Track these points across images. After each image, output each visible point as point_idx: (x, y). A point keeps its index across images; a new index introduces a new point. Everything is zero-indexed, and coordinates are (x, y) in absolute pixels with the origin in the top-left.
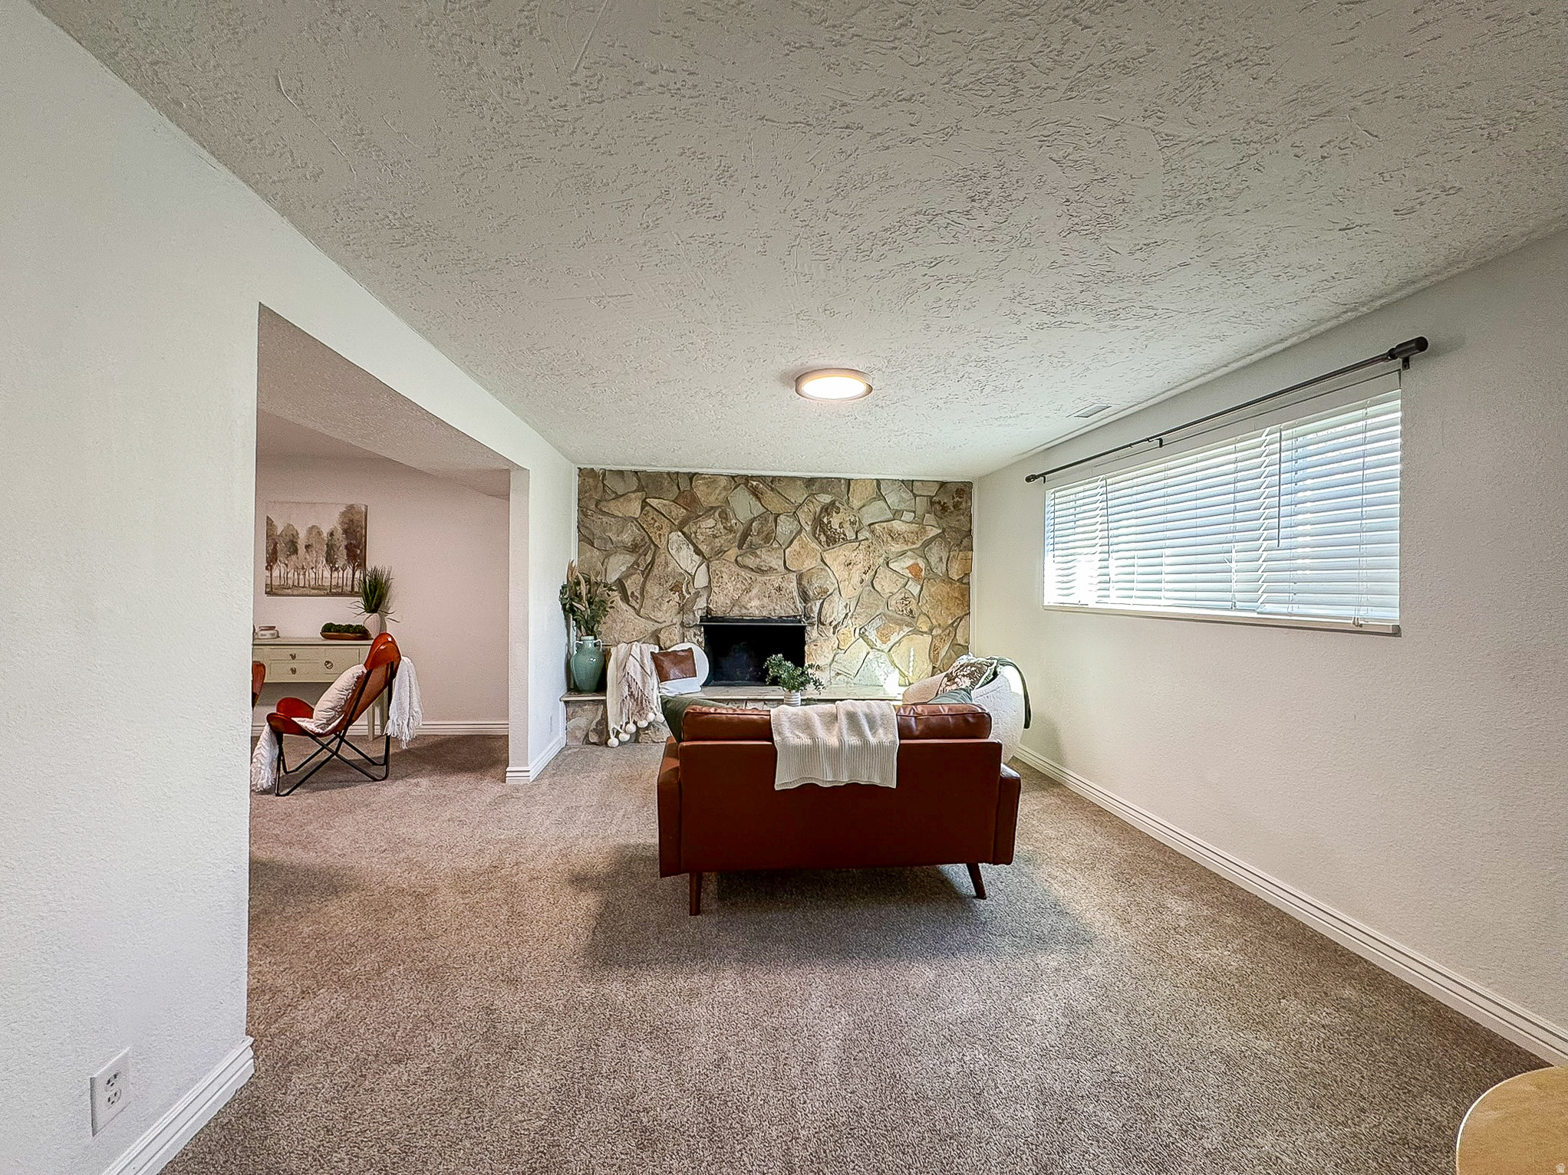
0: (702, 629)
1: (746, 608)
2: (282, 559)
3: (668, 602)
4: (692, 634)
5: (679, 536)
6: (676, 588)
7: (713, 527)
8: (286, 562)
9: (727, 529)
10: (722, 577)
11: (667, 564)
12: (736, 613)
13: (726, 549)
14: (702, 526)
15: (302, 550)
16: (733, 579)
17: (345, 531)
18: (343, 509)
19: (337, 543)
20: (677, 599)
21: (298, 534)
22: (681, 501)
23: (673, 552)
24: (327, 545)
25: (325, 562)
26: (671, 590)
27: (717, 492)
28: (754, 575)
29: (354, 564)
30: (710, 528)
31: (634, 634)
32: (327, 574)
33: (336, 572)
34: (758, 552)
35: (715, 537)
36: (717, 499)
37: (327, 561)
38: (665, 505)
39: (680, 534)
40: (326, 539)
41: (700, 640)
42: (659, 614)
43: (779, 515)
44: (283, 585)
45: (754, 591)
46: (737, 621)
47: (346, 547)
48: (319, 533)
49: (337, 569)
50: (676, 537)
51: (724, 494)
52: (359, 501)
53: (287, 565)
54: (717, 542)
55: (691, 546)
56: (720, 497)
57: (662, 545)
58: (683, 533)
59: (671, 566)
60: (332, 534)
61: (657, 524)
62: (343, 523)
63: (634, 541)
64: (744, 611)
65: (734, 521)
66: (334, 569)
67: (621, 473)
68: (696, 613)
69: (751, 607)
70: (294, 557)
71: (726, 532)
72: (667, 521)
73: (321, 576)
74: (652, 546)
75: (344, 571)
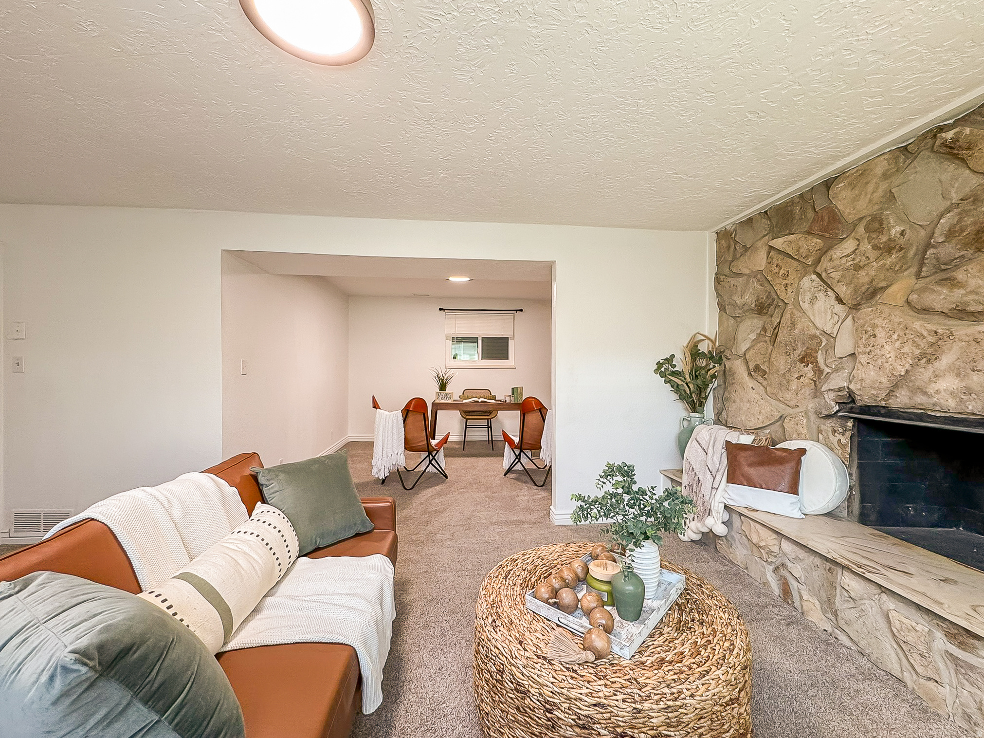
0: (850, 424)
1: (925, 393)
3: (799, 378)
5: (812, 281)
6: (807, 359)
10: (875, 336)
11: (793, 325)
12: (901, 400)
13: (883, 284)
14: (835, 256)
16: (895, 337)
20: (811, 374)
22: (816, 229)
23: (805, 306)
26: (802, 360)
27: (870, 187)
28: (939, 325)
31: (761, 418)
34: (960, 275)
35: (858, 268)
36: (870, 201)
38: (790, 242)
39: (814, 277)
42: (788, 395)
50: (809, 282)
54: (863, 277)
55: (830, 293)
57: (788, 297)
58: (819, 275)
59: (799, 326)
61: (782, 272)
63: (758, 300)
64: (920, 399)
65: (895, 231)
67: (750, 221)
69: (938, 392)
71: (877, 253)
72: (796, 263)
74: (780, 304)
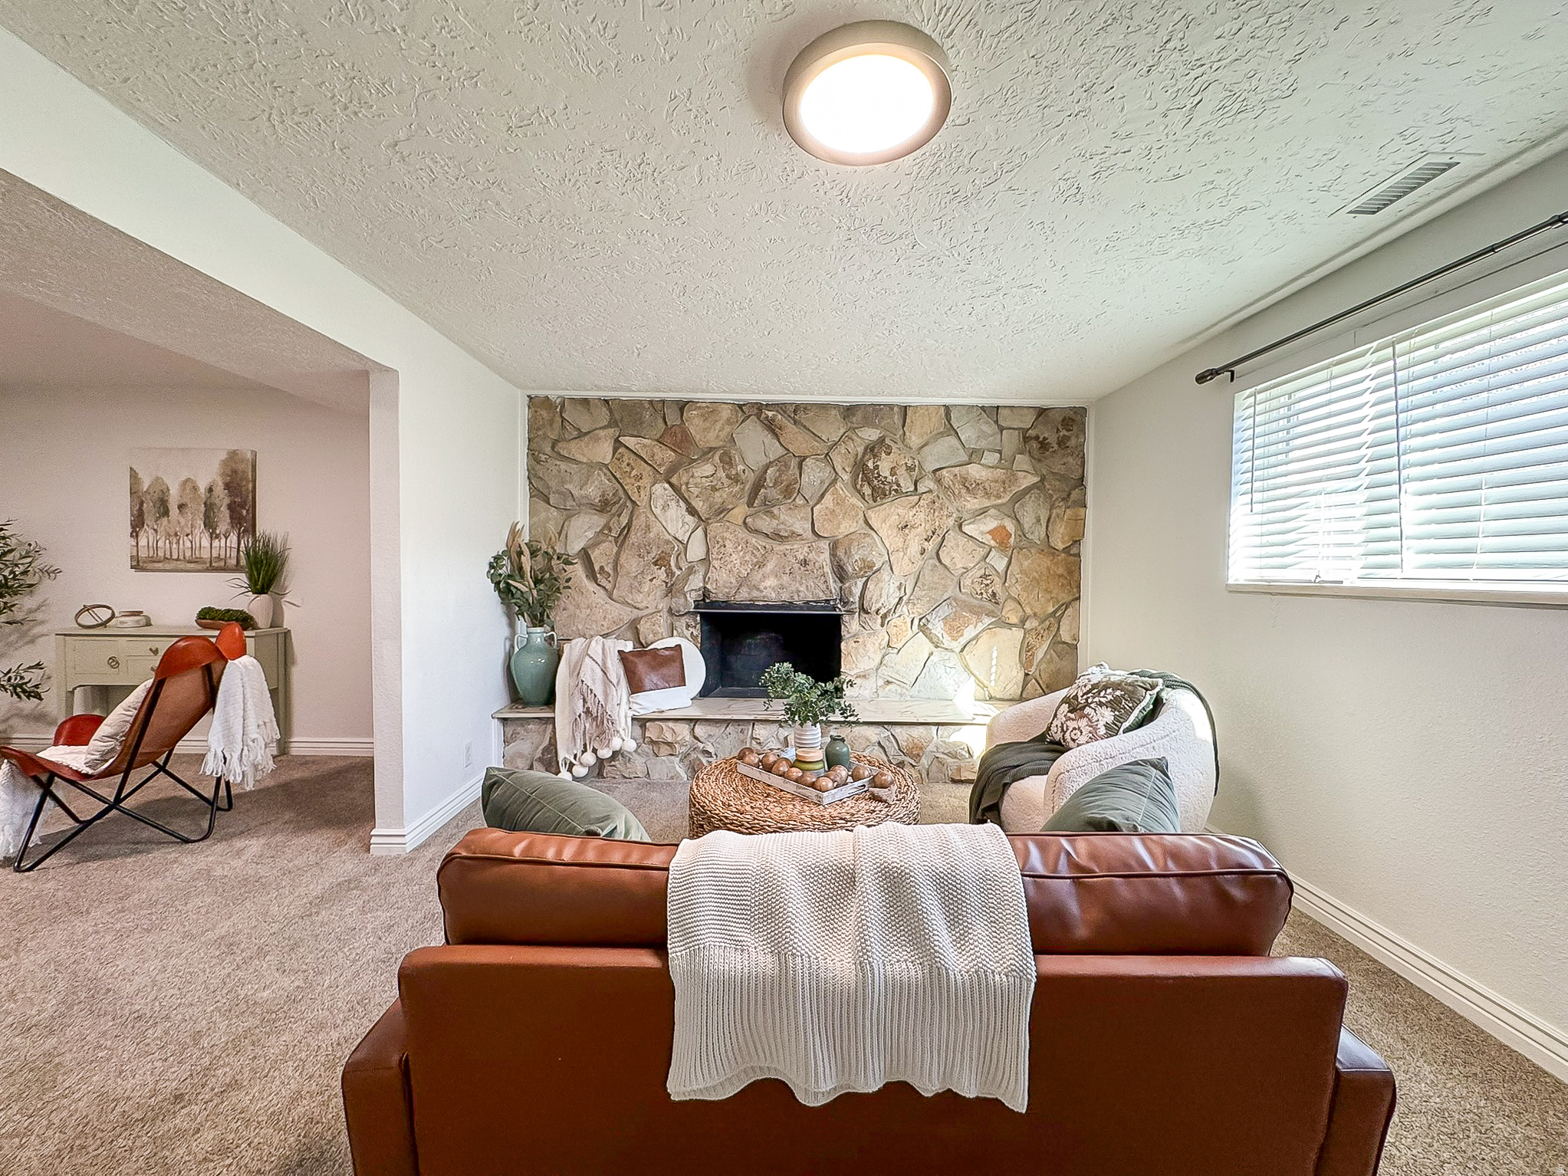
0: (698, 618)
1: (758, 589)
2: (149, 523)
3: (651, 580)
4: (684, 625)
5: (665, 489)
6: (661, 561)
7: (712, 475)
8: (156, 527)
9: (730, 478)
10: (725, 547)
11: (648, 528)
12: (744, 596)
13: (730, 507)
14: (695, 474)
15: (174, 511)
16: (740, 548)
17: (227, 486)
18: (223, 456)
19: (217, 501)
20: (663, 576)
21: (168, 490)
22: (668, 440)
23: (657, 511)
24: (205, 504)
25: (202, 525)
26: (655, 564)
27: (718, 426)
28: (768, 543)
29: (239, 530)
30: (707, 477)
31: (605, 624)
32: (205, 543)
33: (217, 540)
34: (775, 510)
35: (714, 489)
36: (718, 436)
37: (205, 526)
38: (645, 446)
39: (667, 486)
40: (203, 496)
41: (695, 633)
42: (639, 597)
43: (805, 458)
44: (152, 557)
45: (770, 566)
46: (748, 606)
47: (230, 507)
48: (195, 489)
49: (217, 537)
50: (661, 490)
51: (728, 429)
52: (245, 445)
53: (156, 530)
54: (718, 497)
55: (682, 503)
56: (723, 434)
57: (642, 500)
58: (671, 485)
59: (654, 530)
60: (210, 490)
61: (634, 473)
62: (223, 474)
63: (603, 496)
64: (755, 594)
65: (740, 467)
66: (214, 536)
67: (585, 402)
68: (688, 596)
69: (765, 588)
70: (165, 520)
71: (730, 482)
72: (649, 468)
73: (198, 545)
74: (629, 504)
75: (226, 538)
